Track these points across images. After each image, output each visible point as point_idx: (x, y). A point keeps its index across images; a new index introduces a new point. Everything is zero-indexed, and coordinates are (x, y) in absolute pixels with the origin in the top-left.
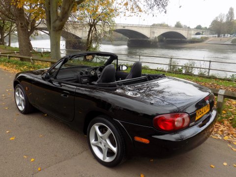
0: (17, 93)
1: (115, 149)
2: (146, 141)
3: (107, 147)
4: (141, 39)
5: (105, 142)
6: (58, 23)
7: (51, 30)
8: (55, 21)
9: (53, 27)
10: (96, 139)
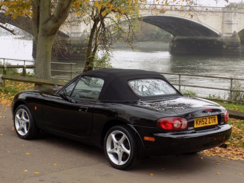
0: (18, 116)
1: (128, 152)
2: (152, 139)
3: (122, 151)
4: (201, 37)
5: (120, 147)
6: (50, 24)
7: (40, 33)
8: (47, 21)
9: (43, 30)
10: (112, 147)
